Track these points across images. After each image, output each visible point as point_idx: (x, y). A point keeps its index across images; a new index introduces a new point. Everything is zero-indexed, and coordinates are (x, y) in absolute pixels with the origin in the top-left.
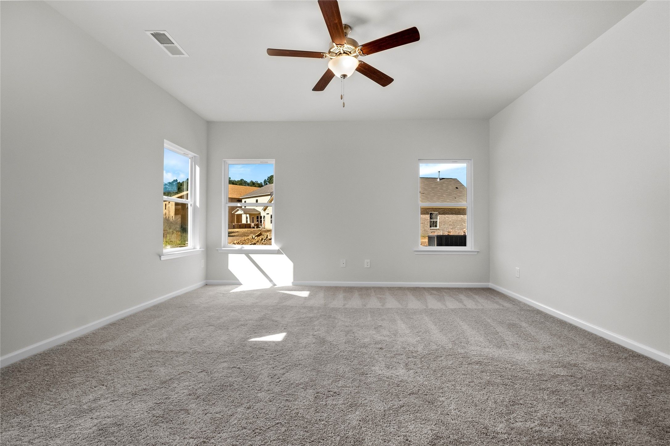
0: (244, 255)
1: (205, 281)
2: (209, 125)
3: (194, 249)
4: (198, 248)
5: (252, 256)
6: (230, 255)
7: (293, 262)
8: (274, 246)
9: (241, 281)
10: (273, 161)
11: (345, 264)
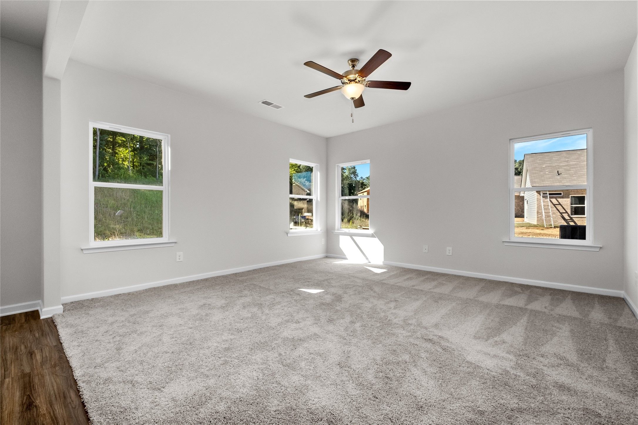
0: (349, 237)
1: (326, 254)
2: (327, 140)
3: (317, 230)
4: (319, 230)
5: (355, 238)
6: (340, 236)
7: (384, 246)
8: (371, 231)
9: (347, 257)
10: (368, 161)
11: (427, 249)
